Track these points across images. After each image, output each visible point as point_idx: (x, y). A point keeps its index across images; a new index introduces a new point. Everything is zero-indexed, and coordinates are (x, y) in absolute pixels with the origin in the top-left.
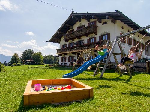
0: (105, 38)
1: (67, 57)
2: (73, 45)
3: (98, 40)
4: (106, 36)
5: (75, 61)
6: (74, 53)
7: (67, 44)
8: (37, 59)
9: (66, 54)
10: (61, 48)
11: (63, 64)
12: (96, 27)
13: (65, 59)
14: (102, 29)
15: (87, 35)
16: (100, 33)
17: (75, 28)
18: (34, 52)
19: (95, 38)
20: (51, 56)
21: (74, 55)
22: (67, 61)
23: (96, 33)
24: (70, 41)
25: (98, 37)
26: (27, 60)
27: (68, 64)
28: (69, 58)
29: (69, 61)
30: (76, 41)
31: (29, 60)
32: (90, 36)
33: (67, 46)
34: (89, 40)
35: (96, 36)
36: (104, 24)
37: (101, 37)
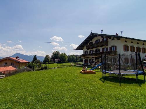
0: (113, 49)
1: (88, 59)
2: (92, 52)
3: (109, 50)
4: (114, 47)
5: (94, 62)
6: (93, 57)
7: (88, 51)
8: (63, 59)
9: (88, 58)
10: (84, 54)
11: (86, 64)
12: (107, 42)
13: (87, 61)
14: (111, 43)
15: (102, 46)
16: (110, 46)
17: (94, 41)
18: (61, 54)
19: (107, 48)
20: (73, 55)
21: (93, 59)
22: (88, 62)
23: (108, 45)
24: (90, 50)
25: (109, 48)
26: (56, 60)
27: (89, 64)
28: (90, 60)
29: (90, 62)
30: (94, 49)
31: (57, 60)
32: (104, 47)
33: (88, 53)
34: (103, 50)
35: (107, 47)
36: (112, 40)
37: (111, 48)
